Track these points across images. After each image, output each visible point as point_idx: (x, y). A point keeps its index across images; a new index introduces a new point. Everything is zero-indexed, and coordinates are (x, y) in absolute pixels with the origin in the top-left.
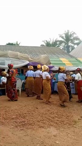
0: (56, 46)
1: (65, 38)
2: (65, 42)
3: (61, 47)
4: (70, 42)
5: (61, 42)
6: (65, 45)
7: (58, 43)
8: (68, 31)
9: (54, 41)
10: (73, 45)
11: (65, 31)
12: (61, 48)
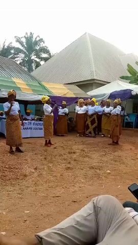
0: (9, 57)
1: (26, 46)
2: (25, 53)
3: (19, 60)
4: (33, 53)
5: (18, 51)
6: (25, 57)
7: (12, 51)
8: (31, 33)
9: (6, 47)
10: (38, 60)
11: (27, 34)
12: (18, 62)
